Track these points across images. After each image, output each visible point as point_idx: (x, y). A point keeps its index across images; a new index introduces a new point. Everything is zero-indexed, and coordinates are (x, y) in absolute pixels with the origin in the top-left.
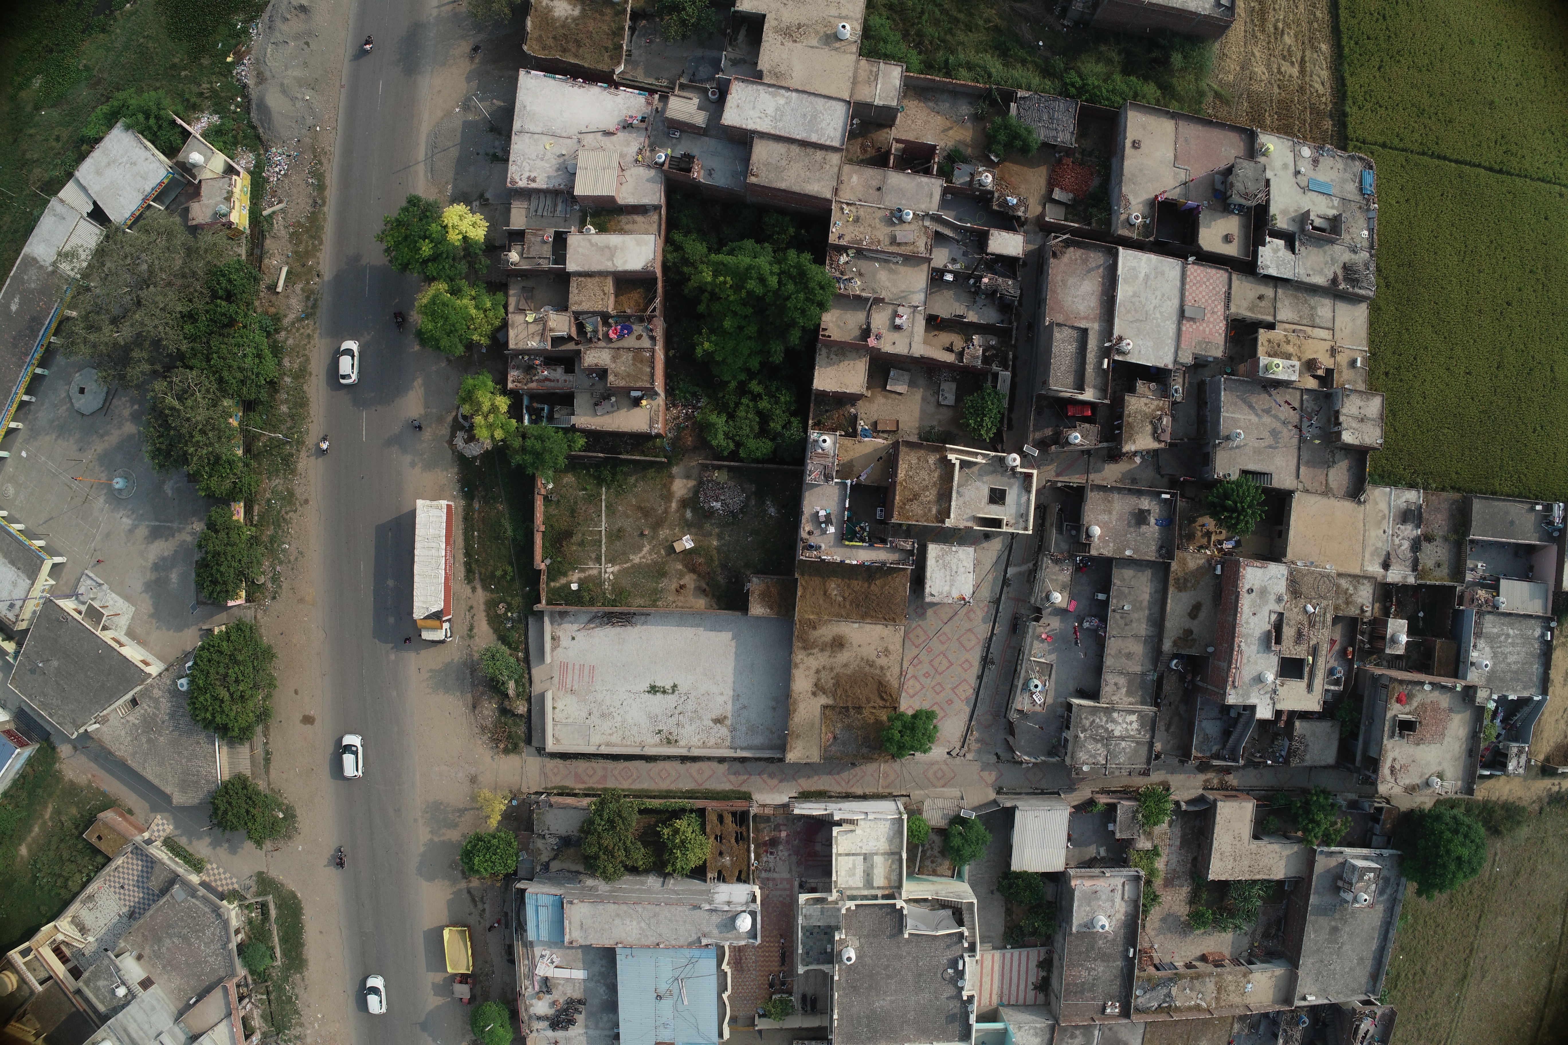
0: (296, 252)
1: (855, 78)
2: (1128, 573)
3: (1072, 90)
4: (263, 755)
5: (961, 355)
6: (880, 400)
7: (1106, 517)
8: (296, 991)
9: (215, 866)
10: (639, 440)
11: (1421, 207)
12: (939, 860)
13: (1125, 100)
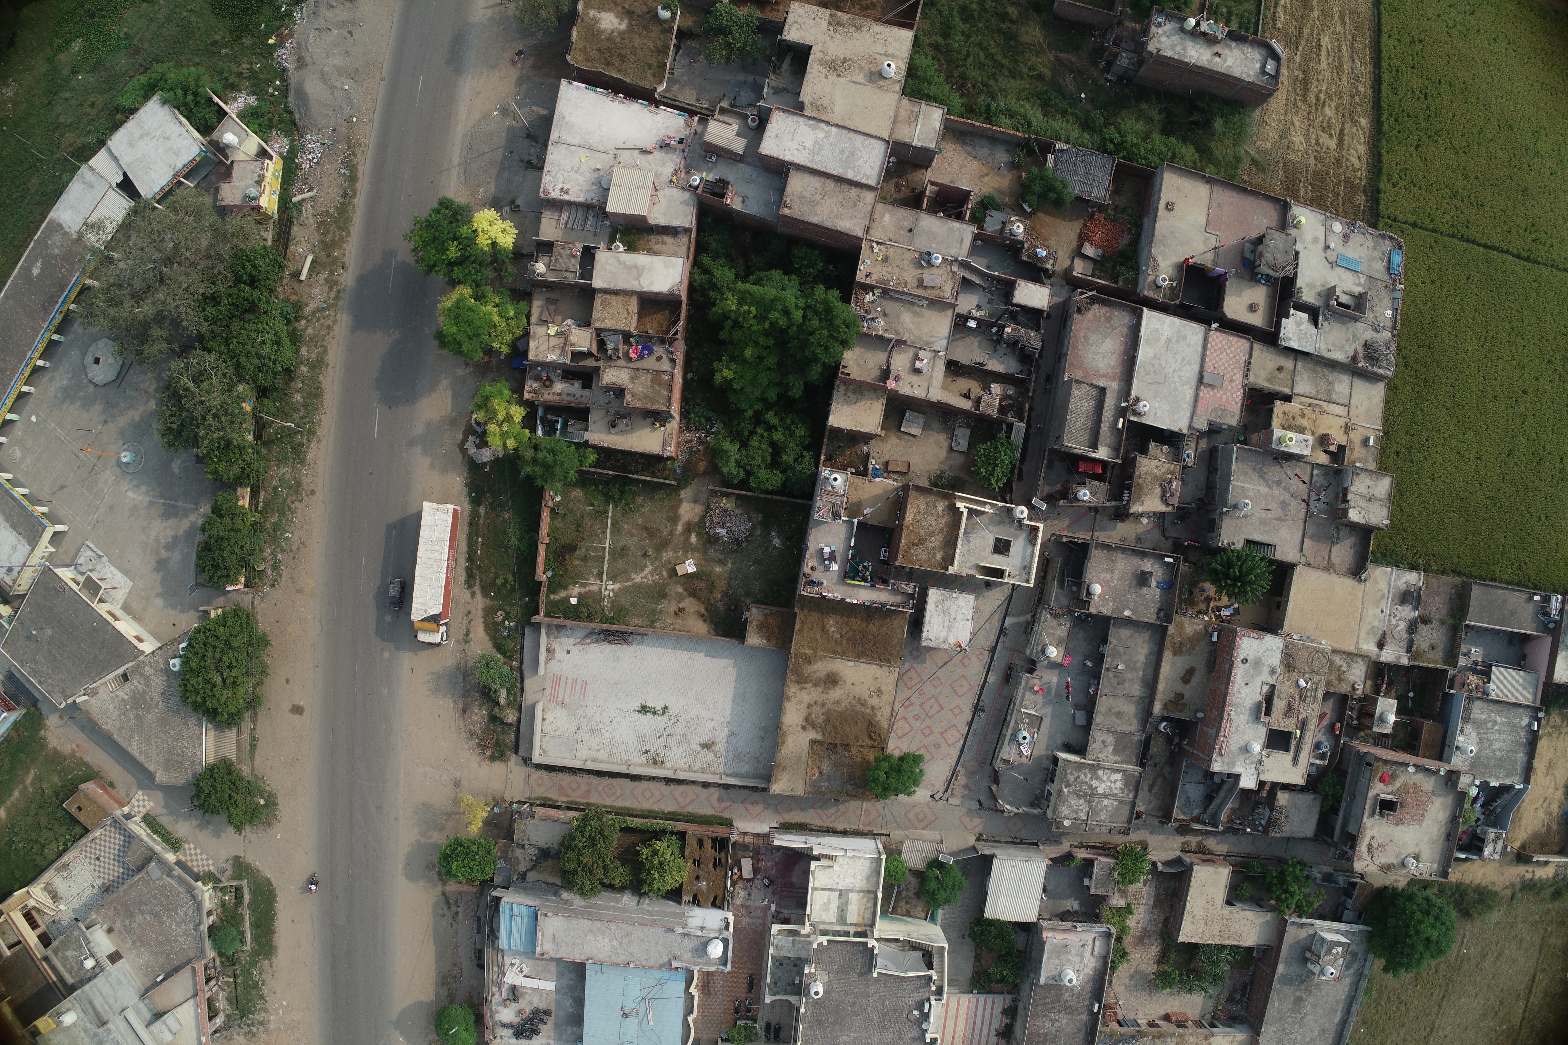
0: (322, 242)
1: (896, 117)
2: (1125, 633)
3: (1111, 146)
4: (249, 740)
5: (978, 401)
6: (893, 440)
7: (1108, 576)
8: (264, 976)
9: (192, 846)
10: (651, 461)
11: (1446, 289)
12: (914, 902)
13: (1162, 160)
